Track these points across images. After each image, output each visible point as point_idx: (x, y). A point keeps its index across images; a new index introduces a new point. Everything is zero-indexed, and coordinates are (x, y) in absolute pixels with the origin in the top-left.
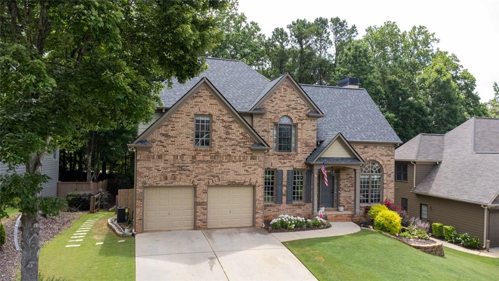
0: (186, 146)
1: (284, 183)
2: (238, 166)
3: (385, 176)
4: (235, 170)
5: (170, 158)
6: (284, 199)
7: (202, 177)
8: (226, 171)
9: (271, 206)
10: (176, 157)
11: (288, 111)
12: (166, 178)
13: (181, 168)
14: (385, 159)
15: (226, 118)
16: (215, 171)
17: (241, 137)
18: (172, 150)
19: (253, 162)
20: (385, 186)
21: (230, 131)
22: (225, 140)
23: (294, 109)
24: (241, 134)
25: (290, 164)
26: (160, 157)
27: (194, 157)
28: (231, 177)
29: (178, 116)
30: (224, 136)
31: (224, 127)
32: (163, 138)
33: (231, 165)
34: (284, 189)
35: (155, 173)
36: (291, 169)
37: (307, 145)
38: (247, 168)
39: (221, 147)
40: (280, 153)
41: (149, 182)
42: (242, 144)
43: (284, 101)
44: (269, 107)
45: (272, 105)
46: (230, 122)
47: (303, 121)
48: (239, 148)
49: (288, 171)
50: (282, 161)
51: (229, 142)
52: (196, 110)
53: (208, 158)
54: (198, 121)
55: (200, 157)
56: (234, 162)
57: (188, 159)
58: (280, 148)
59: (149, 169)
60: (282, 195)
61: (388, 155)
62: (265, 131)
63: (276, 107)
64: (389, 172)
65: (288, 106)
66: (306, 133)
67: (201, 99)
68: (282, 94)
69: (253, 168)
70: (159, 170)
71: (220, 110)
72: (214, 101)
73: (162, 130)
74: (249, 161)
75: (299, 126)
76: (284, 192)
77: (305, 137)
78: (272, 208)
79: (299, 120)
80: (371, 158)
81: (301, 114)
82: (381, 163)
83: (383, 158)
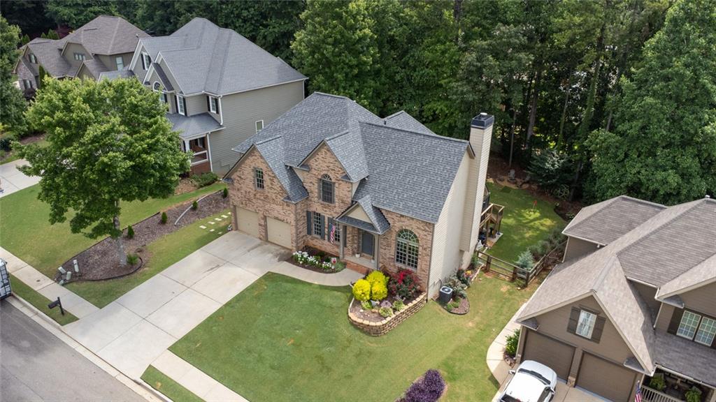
0: (251, 187)
1: (326, 226)
2: (278, 208)
3: (420, 248)
5: (243, 192)
6: (326, 237)
7: (260, 209)
8: (273, 209)
9: (317, 238)
10: (246, 192)
11: (328, 171)
12: (242, 203)
13: (249, 200)
14: (420, 232)
15: (270, 173)
16: (267, 207)
17: (280, 189)
18: (244, 187)
19: (288, 208)
20: (419, 256)
21: (273, 183)
22: (271, 188)
23: (332, 170)
25: (330, 213)
26: (238, 190)
27: (255, 195)
28: (276, 214)
29: (245, 166)
30: (271, 186)
31: (270, 179)
32: (239, 179)
33: (275, 206)
34: (327, 230)
35: (237, 198)
36: (331, 217)
37: (343, 202)
38: (285, 211)
39: (269, 192)
40: (323, 203)
41: (235, 203)
42: (281, 194)
43: (326, 162)
44: (313, 164)
45: (316, 164)
46: (273, 177)
47: (340, 182)
48: (279, 196)
49: (328, 218)
50: (325, 209)
51: (273, 191)
52: (253, 165)
53: (262, 198)
54: (256, 171)
55: (258, 196)
56: (277, 205)
57: (252, 195)
58: (324, 199)
59: (234, 195)
60: (324, 234)
61: (425, 230)
62: (311, 183)
63: (319, 166)
64: (425, 246)
65: (327, 167)
66: (342, 192)
67: (256, 158)
68: (324, 156)
69: (288, 212)
70: (239, 198)
71: (266, 167)
72: (262, 161)
73: (238, 173)
74: (285, 207)
75: (337, 185)
76: (326, 233)
77: (341, 195)
78: (318, 241)
79: (337, 180)
80: (407, 228)
81: (338, 175)
82: (417, 235)
83: (419, 231)
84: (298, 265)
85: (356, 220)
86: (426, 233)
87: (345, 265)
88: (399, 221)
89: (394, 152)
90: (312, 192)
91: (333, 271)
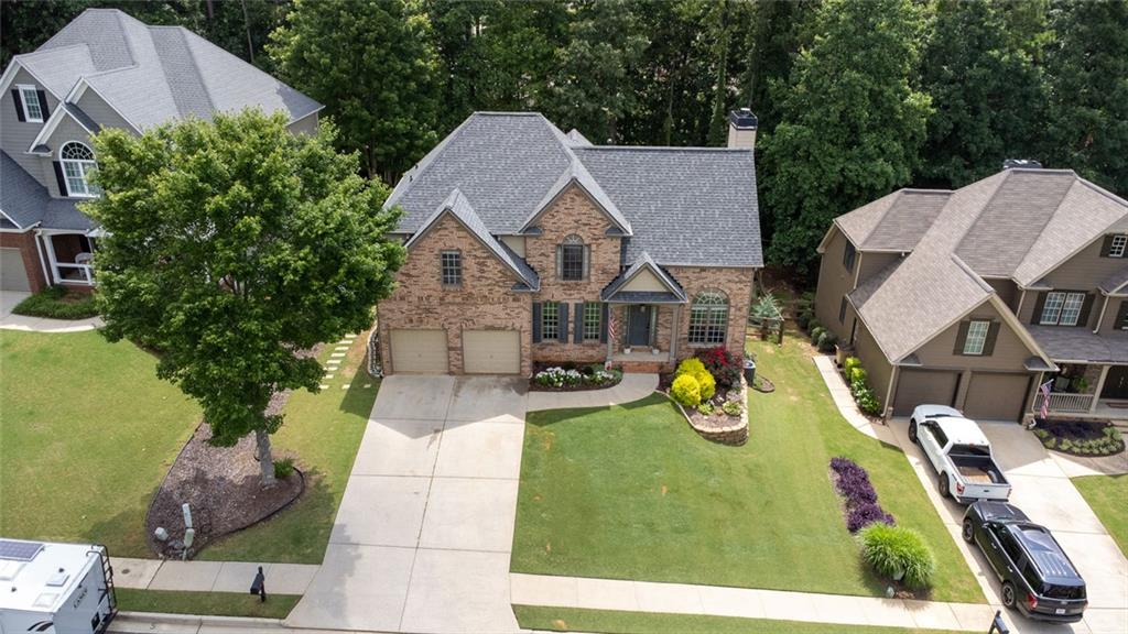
0: (432, 286)
1: (571, 319)
2: (498, 309)
3: (733, 310)
4: (493, 312)
5: (414, 299)
6: (571, 337)
7: (453, 320)
8: (483, 315)
9: (553, 345)
10: (420, 299)
11: (577, 228)
12: (411, 321)
13: (428, 311)
14: (734, 286)
15: (479, 253)
16: (469, 314)
17: (500, 275)
18: (416, 291)
19: (516, 304)
20: (731, 323)
21: (485, 268)
22: (479, 279)
23: (585, 225)
24: (500, 272)
25: (579, 296)
26: (402, 298)
27: (442, 299)
28: (489, 321)
29: (420, 252)
30: (478, 274)
31: (478, 263)
32: (404, 278)
33: (487, 308)
34: (571, 326)
35: (399, 315)
36: (582, 301)
37: (604, 272)
38: (508, 311)
39: (474, 287)
40: (564, 282)
41: (393, 325)
42: (501, 284)
43: (570, 214)
44: (548, 223)
45: (553, 221)
46: (485, 258)
47: (600, 241)
48: (497, 288)
49: (576, 304)
50: (568, 292)
51: (484, 282)
52: (440, 245)
53: (459, 300)
54: (445, 256)
55: (449, 299)
56: (491, 304)
57: (435, 302)
58: (566, 276)
59: (391, 311)
60: (568, 333)
61: (740, 282)
62: (543, 254)
63: (559, 224)
64: (740, 305)
65: (576, 222)
66: (603, 256)
67: (446, 232)
68: (568, 206)
69: (517, 311)
70: (403, 313)
71: (471, 244)
72: (462, 234)
74: (511, 304)
75: (594, 247)
76: (571, 329)
77: (601, 261)
78: (553, 348)
79: (593, 239)
80: (711, 286)
81: (596, 232)
82: (728, 292)
83: (730, 285)
84: (556, 389)
85: (637, 293)
86: (742, 286)
87: (620, 368)
88: (698, 279)
89: (651, 183)
90: (543, 270)
91: (614, 383)
